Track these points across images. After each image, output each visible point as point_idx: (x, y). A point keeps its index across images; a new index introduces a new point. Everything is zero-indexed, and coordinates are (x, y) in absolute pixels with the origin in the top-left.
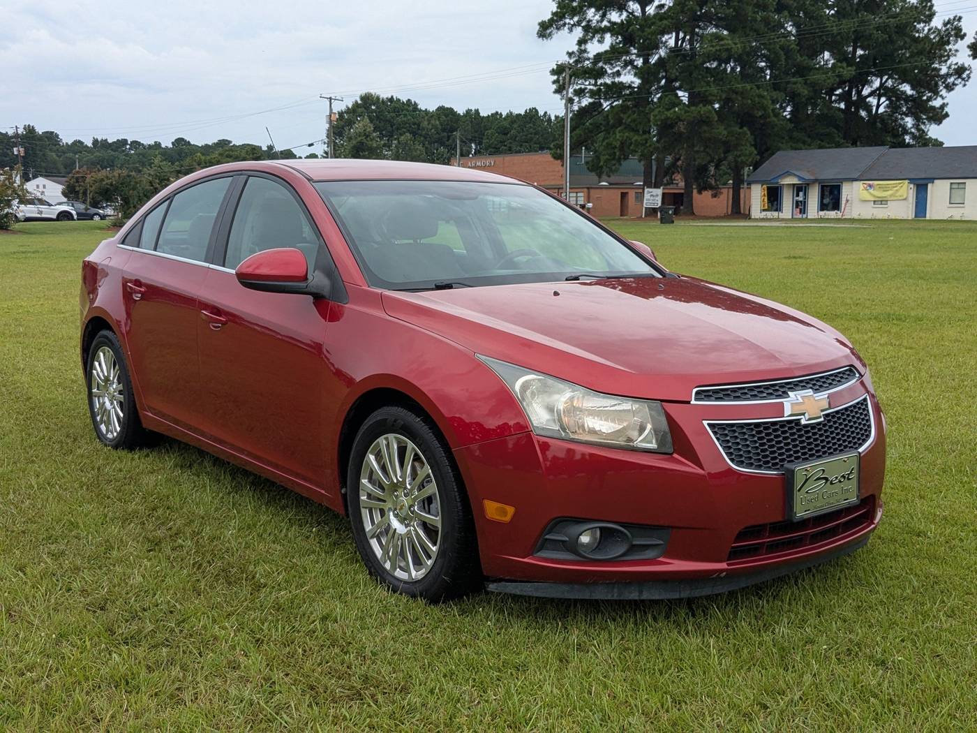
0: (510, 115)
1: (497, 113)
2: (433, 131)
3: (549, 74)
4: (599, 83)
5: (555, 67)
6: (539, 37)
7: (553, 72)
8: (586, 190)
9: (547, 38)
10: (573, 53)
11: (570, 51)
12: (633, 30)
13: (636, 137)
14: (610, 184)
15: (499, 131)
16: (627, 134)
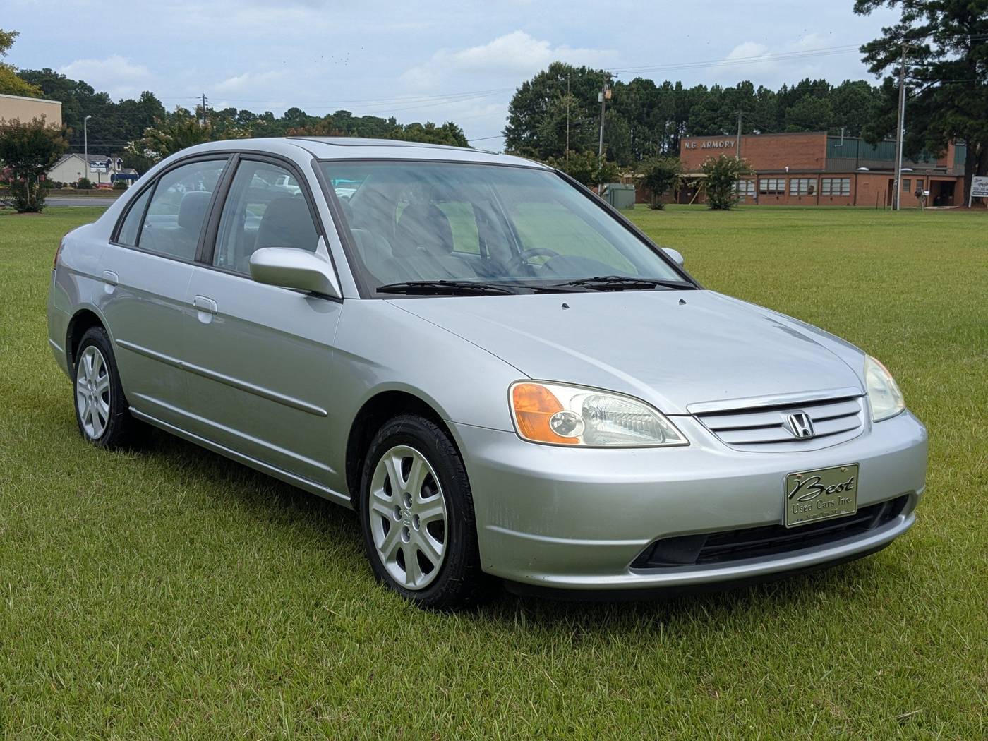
0: (716, 89)
1: (701, 86)
2: (633, 105)
3: (859, 51)
4: (926, 62)
5: (866, 45)
6: (856, 12)
7: (863, 49)
8: (854, 176)
9: (864, 13)
10: (890, 29)
11: (886, 27)
12: (972, 8)
13: (972, 122)
14: (871, 170)
15: (707, 107)
16: (960, 118)
